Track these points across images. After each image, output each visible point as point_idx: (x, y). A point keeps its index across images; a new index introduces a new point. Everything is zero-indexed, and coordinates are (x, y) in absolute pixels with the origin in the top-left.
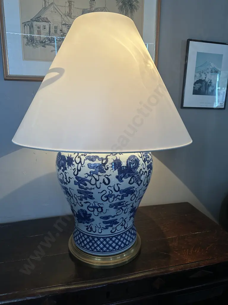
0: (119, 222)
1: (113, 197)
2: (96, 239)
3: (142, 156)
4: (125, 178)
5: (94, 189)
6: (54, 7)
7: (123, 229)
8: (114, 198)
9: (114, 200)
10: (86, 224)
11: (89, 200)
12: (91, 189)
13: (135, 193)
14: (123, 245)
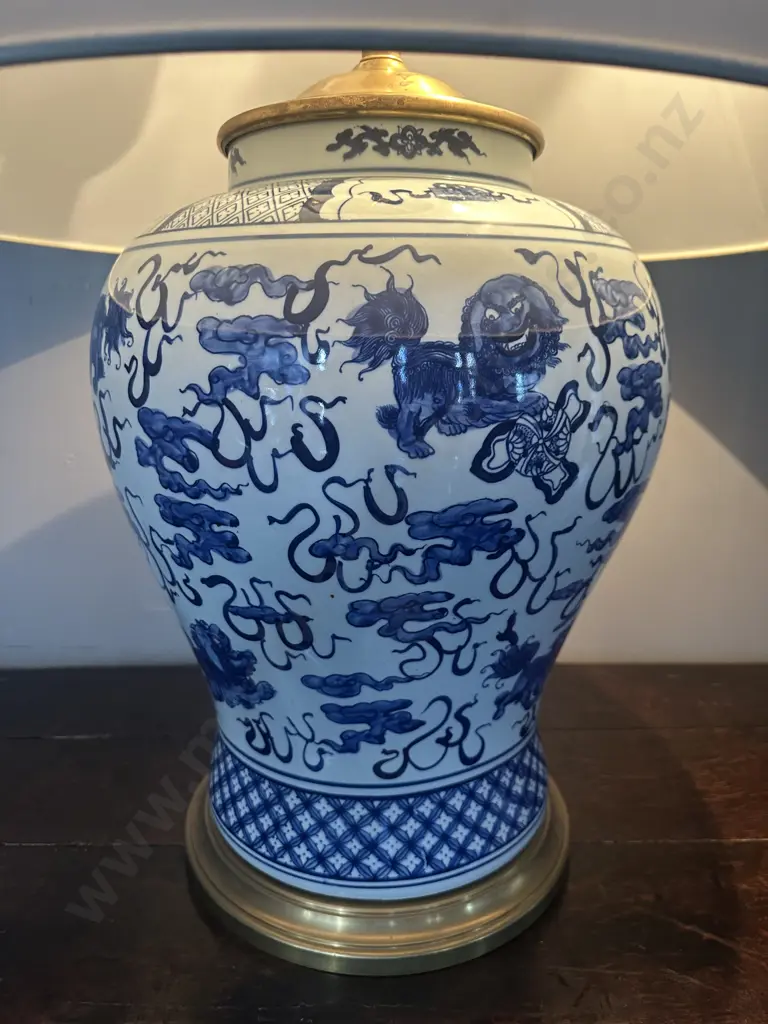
0: (422, 723)
1: (365, 555)
2: (292, 800)
3: (591, 294)
4: (446, 428)
5: (238, 492)
7: (452, 762)
8: (371, 566)
9: (371, 577)
10: (240, 711)
11: (221, 566)
12: (225, 492)
13: (524, 548)
14: (445, 856)
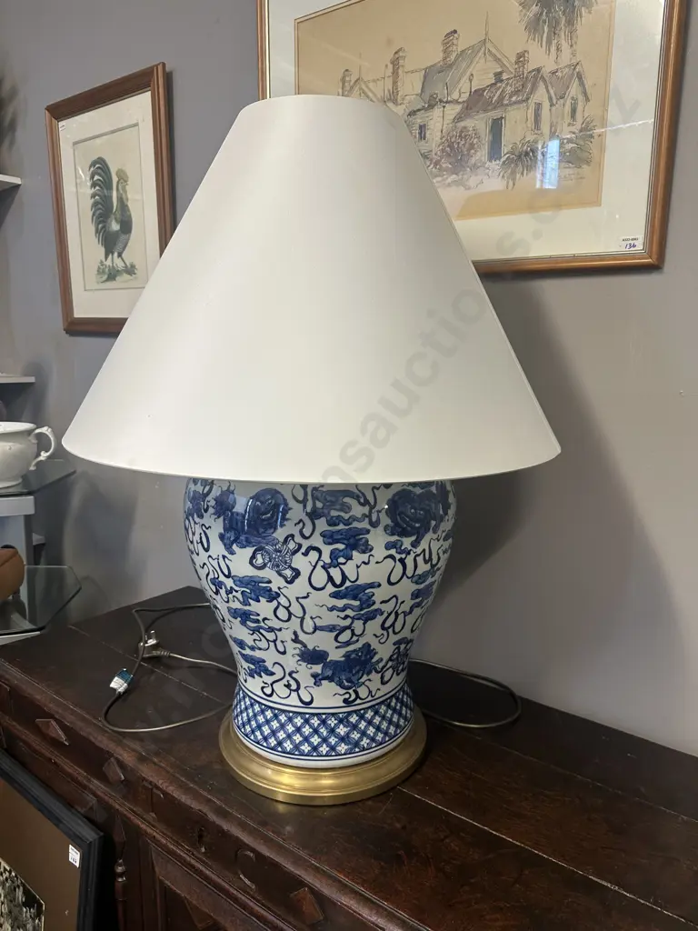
0: (274, 673)
1: (224, 588)
3: (309, 497)
4: (239, 545)
6: (361, 89)
7: (294, 700)
8: (227, 593)
9: (229, 598)
13: (282, 600)
14: (288, 746)
